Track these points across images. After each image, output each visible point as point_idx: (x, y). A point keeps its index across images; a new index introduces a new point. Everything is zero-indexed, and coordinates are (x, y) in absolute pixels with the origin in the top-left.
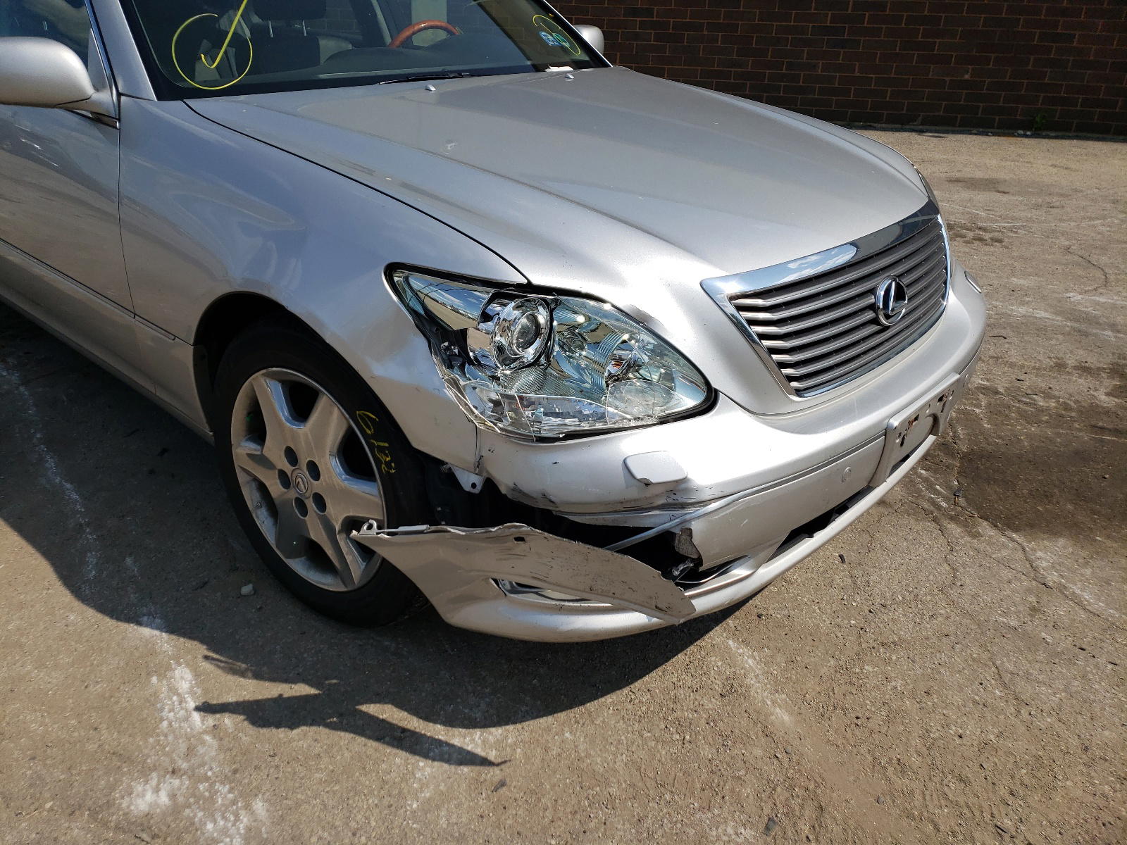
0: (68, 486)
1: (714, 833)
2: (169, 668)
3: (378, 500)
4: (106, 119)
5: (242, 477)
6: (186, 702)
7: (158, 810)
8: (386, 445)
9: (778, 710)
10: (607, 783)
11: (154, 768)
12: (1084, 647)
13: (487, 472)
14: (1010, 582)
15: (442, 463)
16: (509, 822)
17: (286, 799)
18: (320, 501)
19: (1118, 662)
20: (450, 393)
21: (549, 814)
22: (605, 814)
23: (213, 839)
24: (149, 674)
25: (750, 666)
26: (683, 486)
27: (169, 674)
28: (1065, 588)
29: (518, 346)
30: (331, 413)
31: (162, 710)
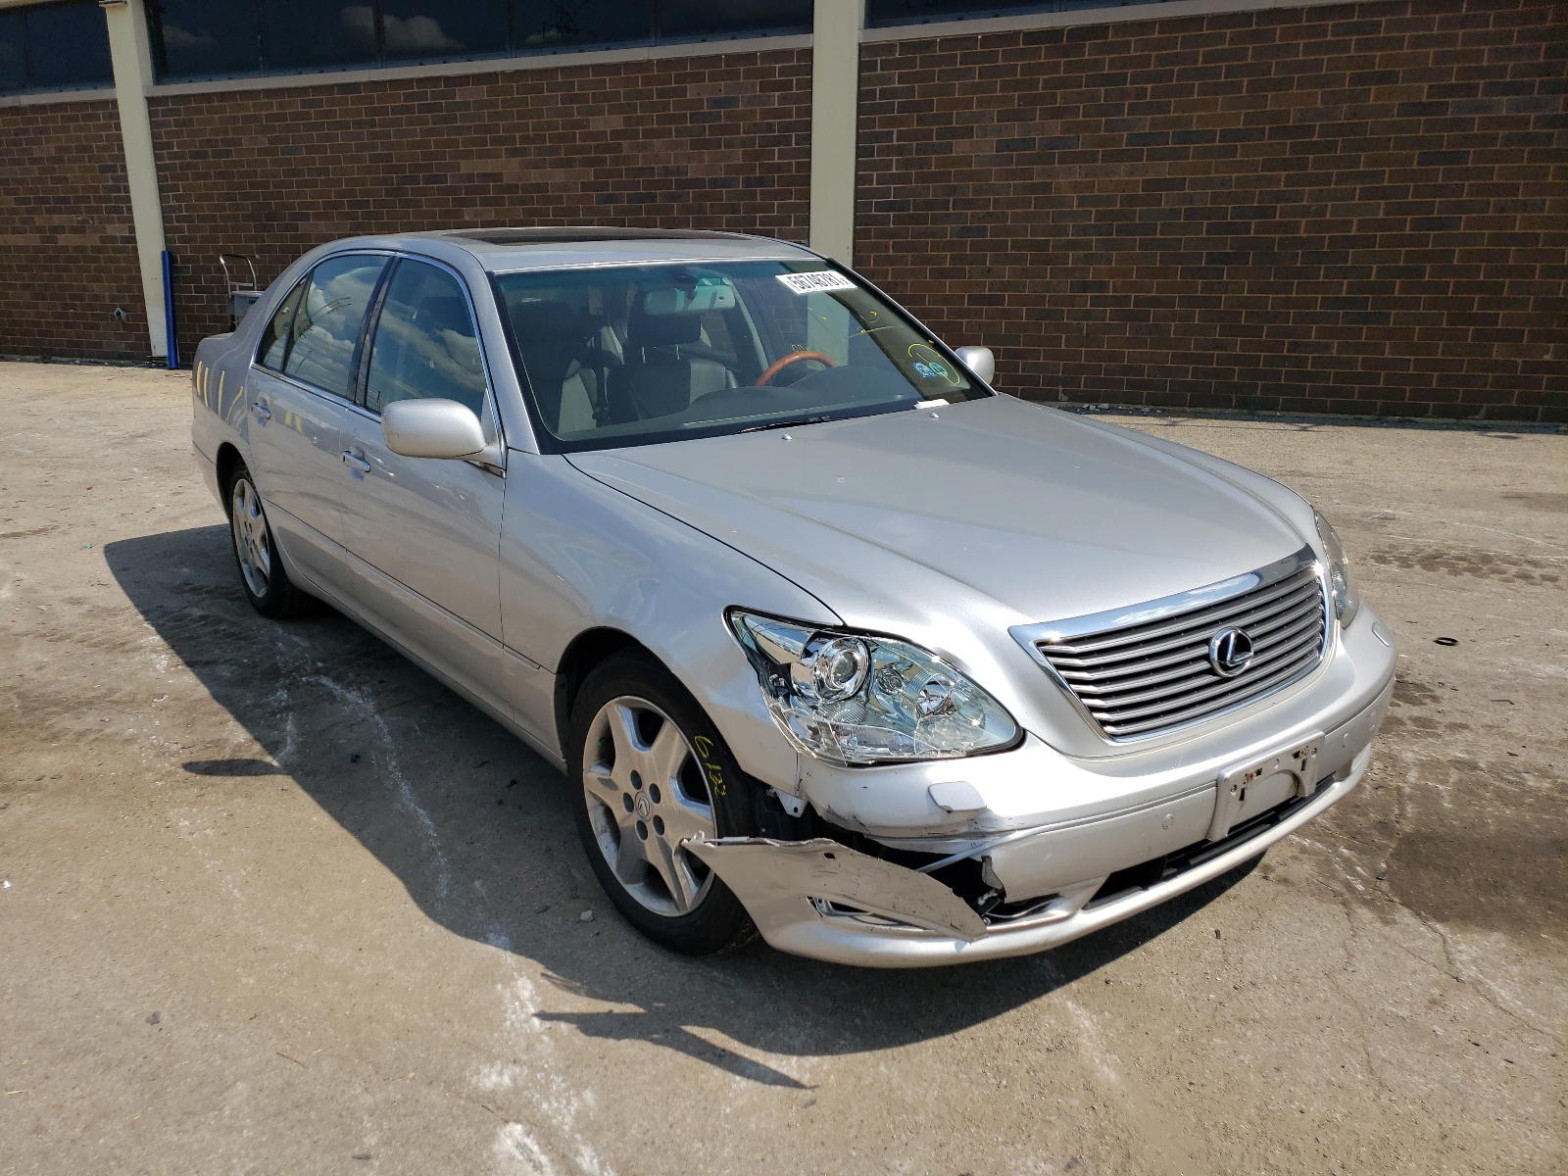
0: (422, 812)
1: (1013, 1163)
2: (512, 978)
3: (711, 823)
4: (492, 468)
5: (590, 802)
6: (527, 1008)
7: (502, 1089)
8: (719, 768)
9: (1105, 1068)
10: (915, 1113)
11: (498, 1057)
12: (1479, 1043)
13: (807, 796)
14: (1414, 973)
15: (769, 787)
16: (815, 1133)
17: (612, 1092)
18: (659, 824)
19: (1515, 1060)
20: (775, 721)
21: (853, 1132)
22: (908, 1138)
23: (547, 1116)
24: (495, 982)
25: (1086, 1027)
26: (984, 816)
27: (512, 983)
28: (1481, 983)
29: (837, 679)
30: (673, 738)
31: (506, 1011)
